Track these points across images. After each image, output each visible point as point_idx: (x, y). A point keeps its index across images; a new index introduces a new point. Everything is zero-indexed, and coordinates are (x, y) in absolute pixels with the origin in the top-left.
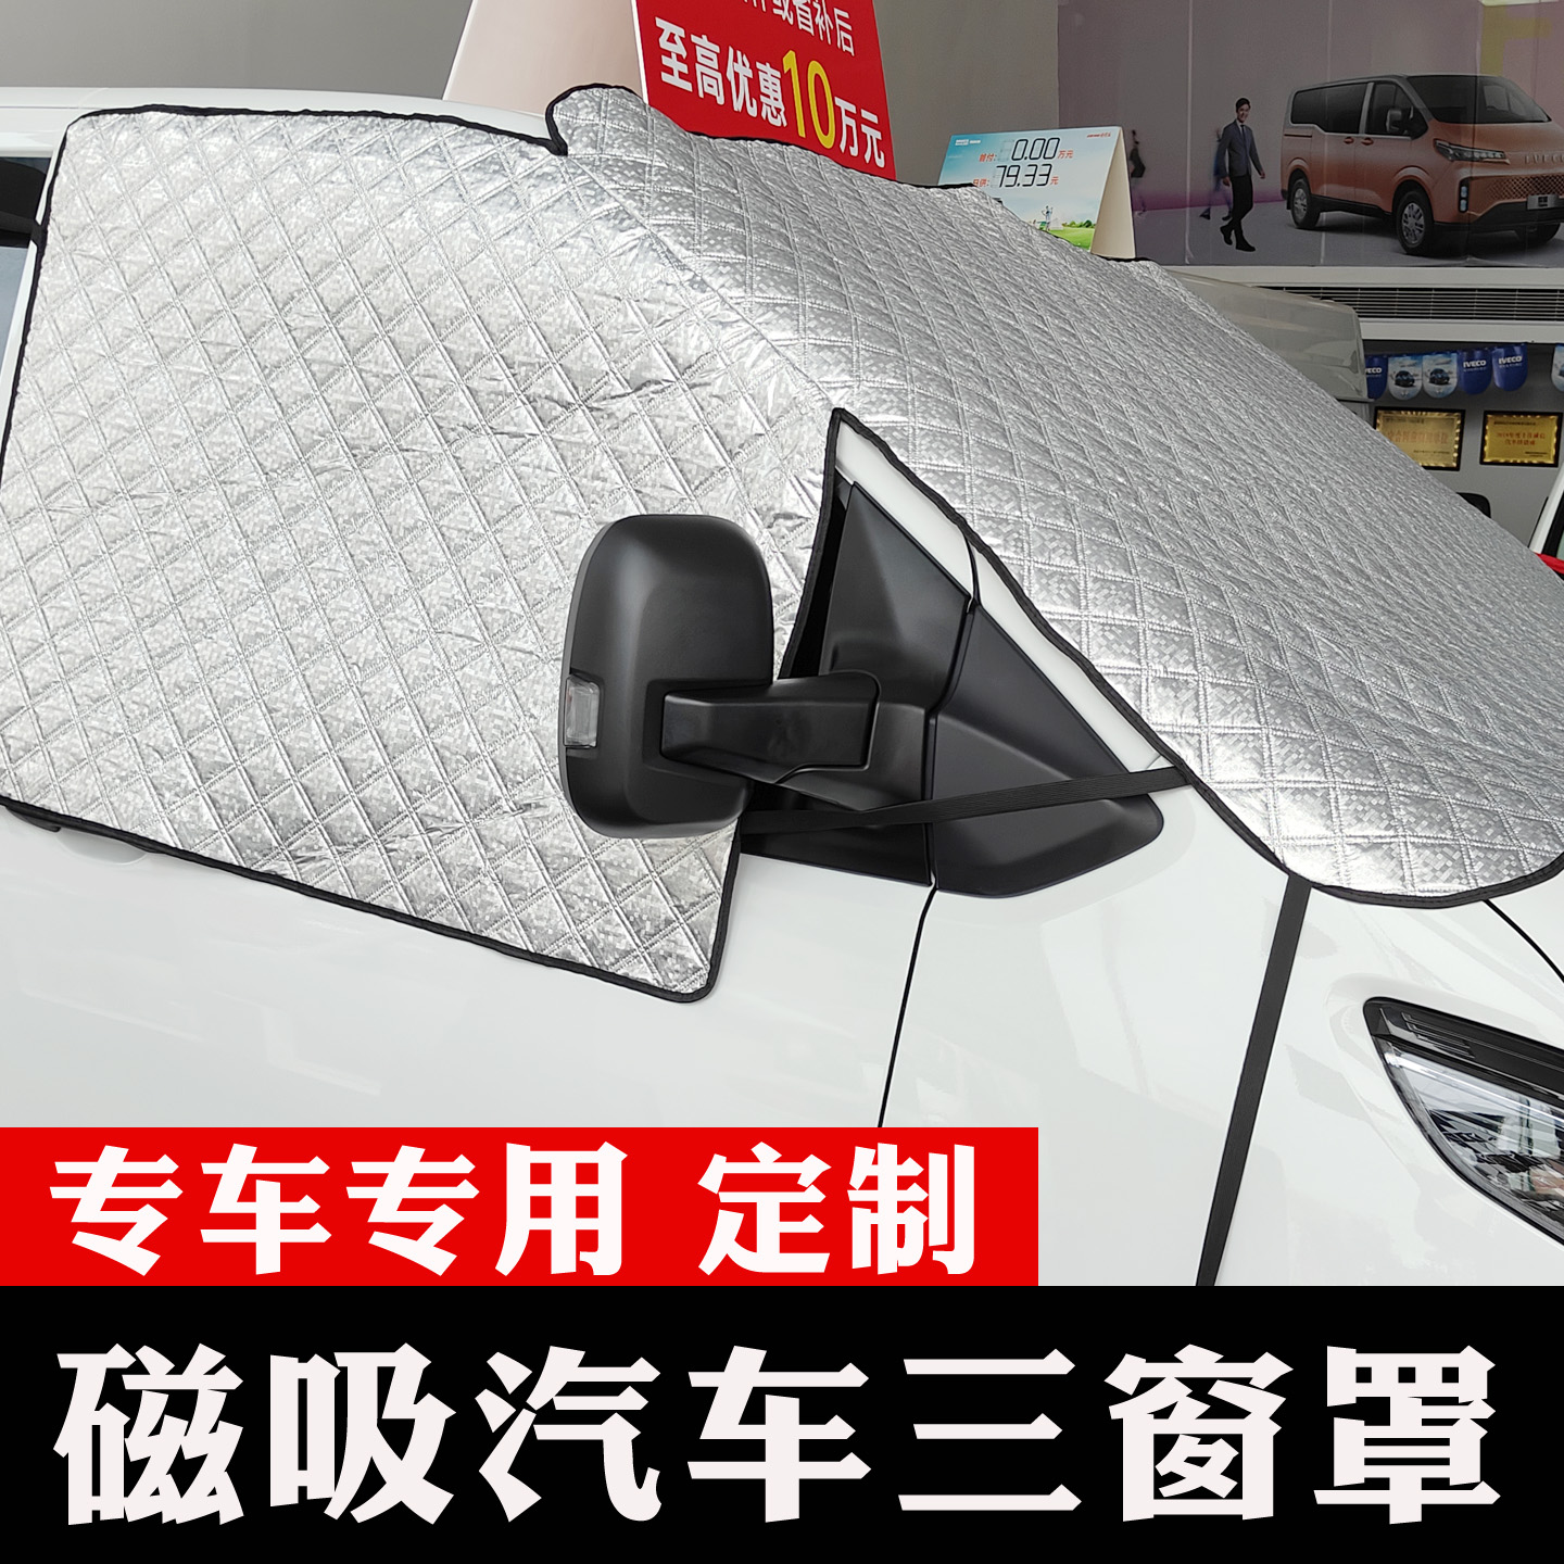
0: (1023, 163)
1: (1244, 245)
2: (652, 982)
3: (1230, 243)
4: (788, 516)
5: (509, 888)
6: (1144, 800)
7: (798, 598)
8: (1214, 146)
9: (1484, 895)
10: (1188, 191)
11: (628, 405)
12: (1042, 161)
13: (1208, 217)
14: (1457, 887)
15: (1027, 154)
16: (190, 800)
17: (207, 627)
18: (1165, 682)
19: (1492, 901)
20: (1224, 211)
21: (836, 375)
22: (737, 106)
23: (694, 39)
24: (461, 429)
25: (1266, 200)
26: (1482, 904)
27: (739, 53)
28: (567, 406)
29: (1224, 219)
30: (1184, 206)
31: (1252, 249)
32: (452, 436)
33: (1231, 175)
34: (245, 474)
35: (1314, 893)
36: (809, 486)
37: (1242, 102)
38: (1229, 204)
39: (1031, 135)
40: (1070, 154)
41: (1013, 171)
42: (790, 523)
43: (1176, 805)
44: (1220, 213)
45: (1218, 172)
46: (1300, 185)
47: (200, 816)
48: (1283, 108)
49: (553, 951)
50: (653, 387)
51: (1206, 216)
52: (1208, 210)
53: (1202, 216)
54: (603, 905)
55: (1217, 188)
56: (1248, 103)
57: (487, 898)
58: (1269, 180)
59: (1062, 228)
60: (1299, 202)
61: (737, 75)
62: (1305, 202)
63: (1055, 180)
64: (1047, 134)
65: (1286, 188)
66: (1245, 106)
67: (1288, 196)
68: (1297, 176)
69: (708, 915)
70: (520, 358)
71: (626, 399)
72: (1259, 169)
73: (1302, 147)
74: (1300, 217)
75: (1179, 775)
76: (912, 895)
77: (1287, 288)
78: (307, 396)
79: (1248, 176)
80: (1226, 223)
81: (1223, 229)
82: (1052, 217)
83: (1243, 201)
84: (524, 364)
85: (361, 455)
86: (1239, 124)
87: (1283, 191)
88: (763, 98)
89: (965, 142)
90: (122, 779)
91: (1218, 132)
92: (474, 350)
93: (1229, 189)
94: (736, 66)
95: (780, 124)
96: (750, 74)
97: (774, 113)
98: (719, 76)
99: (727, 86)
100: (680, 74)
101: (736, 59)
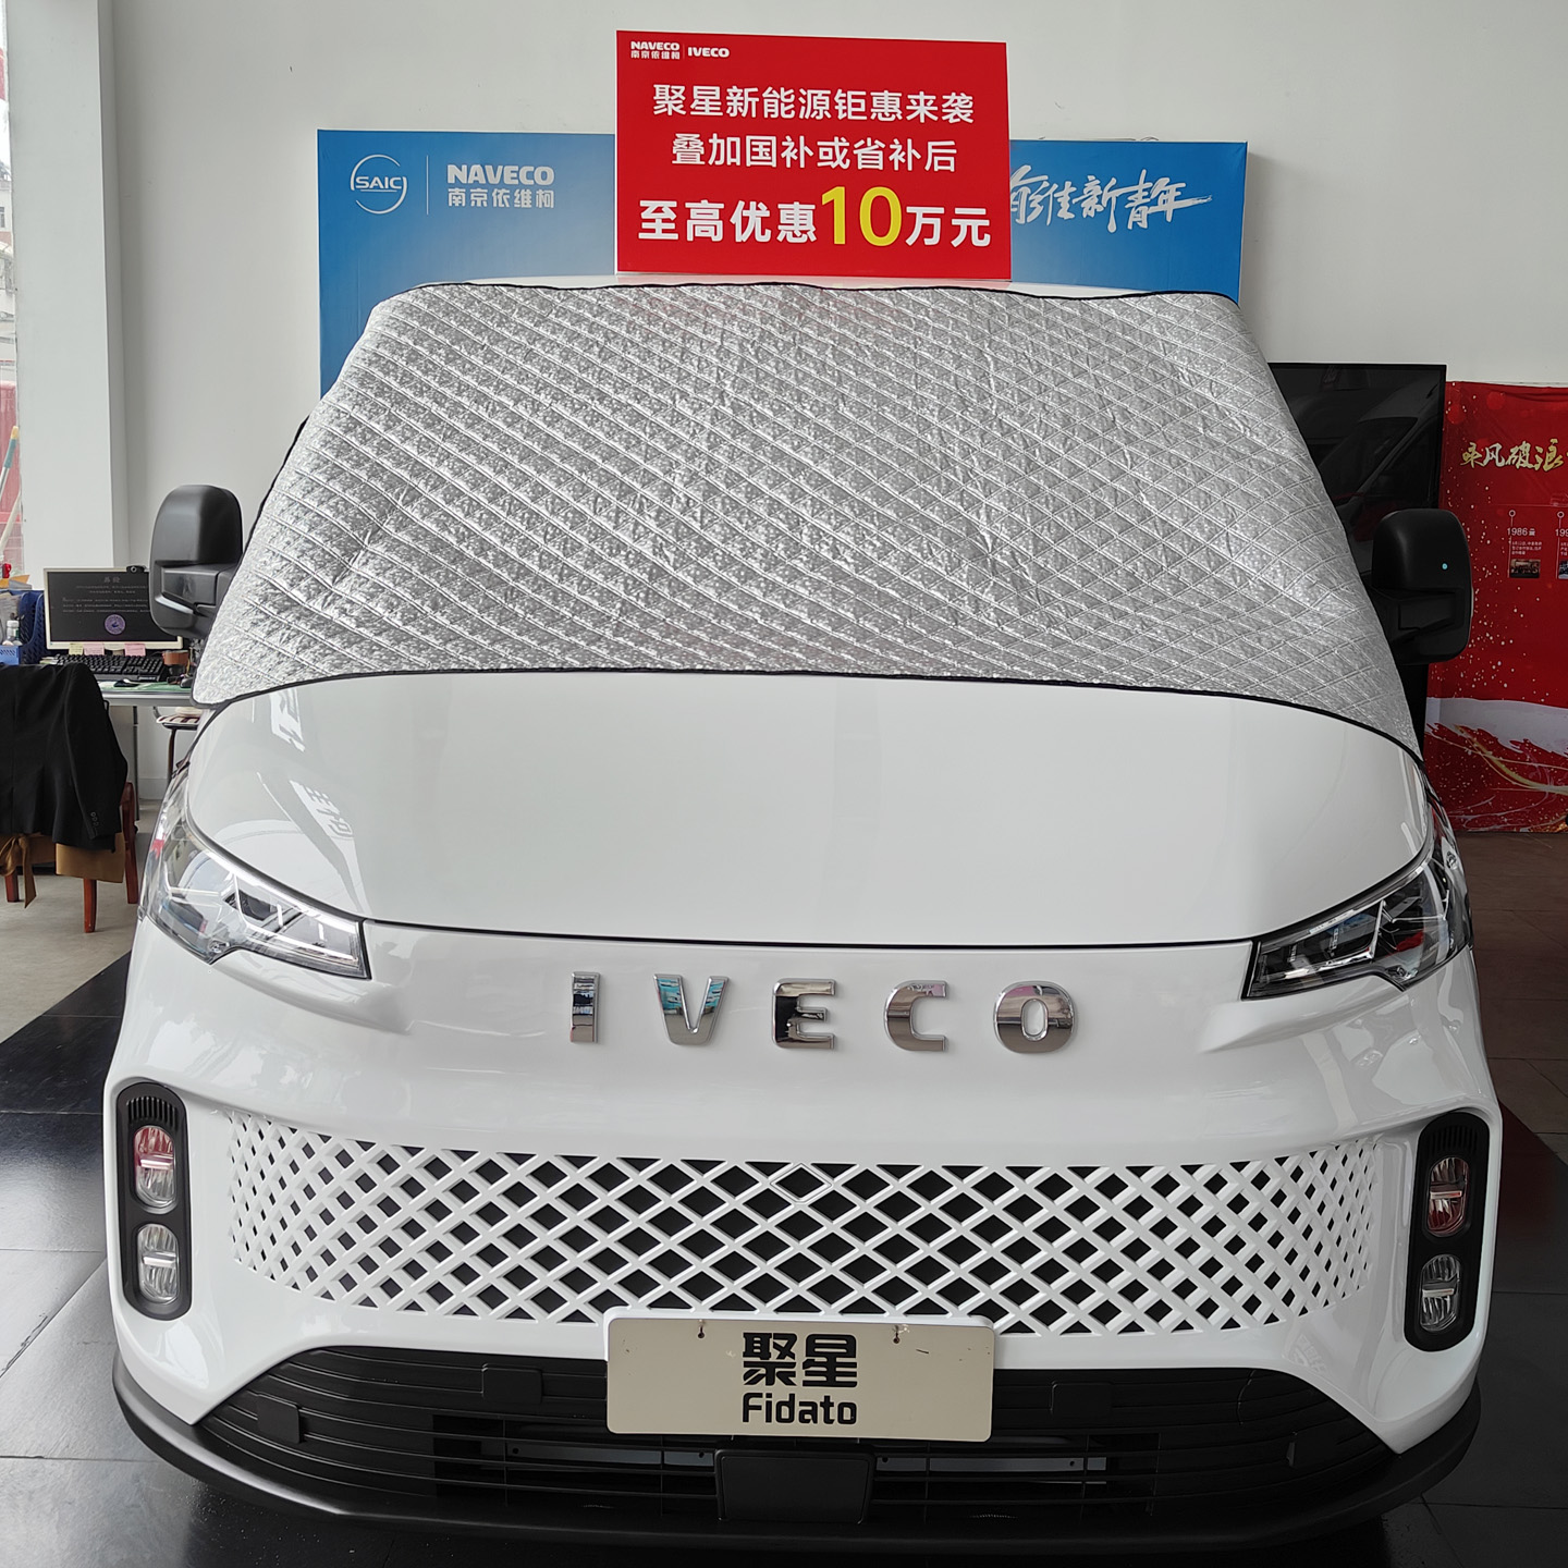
22: (742, 238)
23: (688, 205)
27: (753, 203)
61: (745, 219)
88: (781, 227)
94: (746, 213)
95: (805, 240)
96: (767, 214)
97: (798, 234)
98: (720, 224)
99: (729, 229)
100: (664, 231)
101: (747, 207)
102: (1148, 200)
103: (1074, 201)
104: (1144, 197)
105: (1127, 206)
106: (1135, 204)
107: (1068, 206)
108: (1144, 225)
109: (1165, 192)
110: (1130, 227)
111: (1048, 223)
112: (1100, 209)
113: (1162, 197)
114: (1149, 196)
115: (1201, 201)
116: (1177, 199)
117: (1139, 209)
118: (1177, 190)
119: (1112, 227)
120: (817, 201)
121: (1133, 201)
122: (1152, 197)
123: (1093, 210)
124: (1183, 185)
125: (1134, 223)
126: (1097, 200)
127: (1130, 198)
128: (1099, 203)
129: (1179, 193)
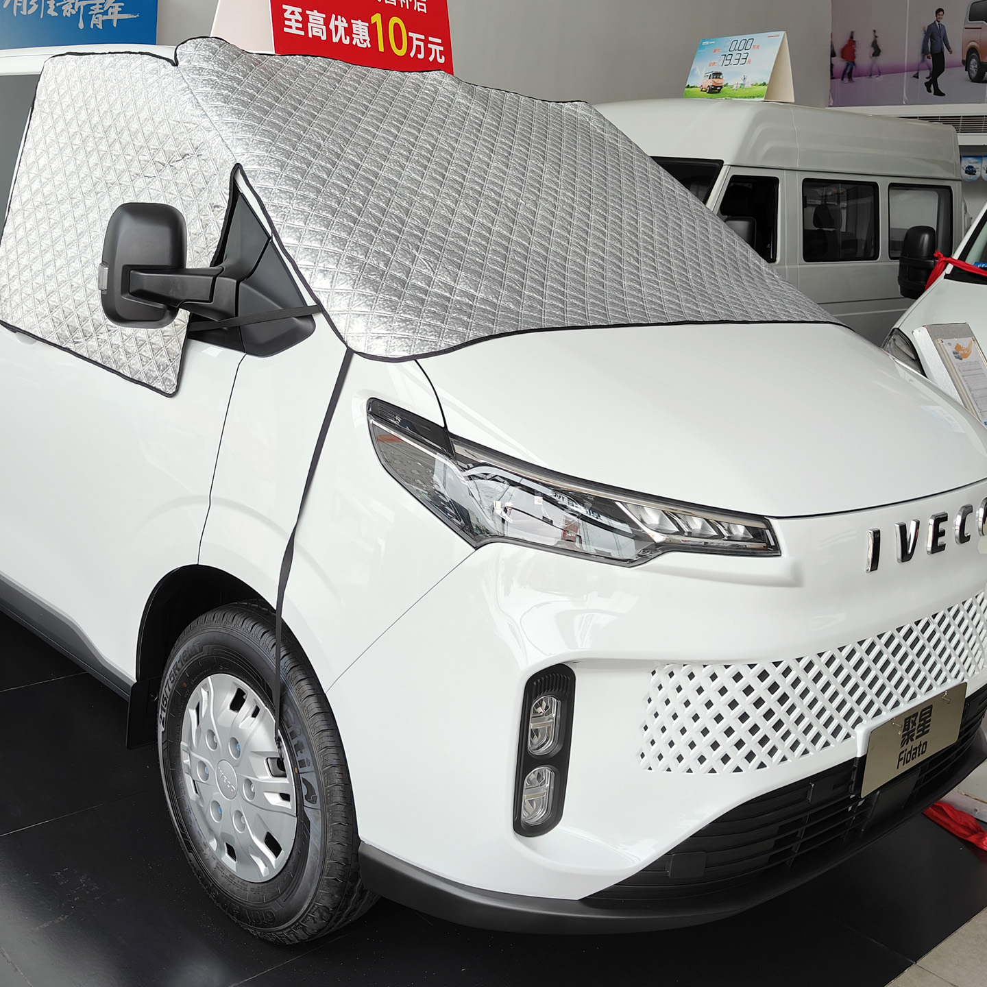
0: (734, 53)
1: (938, 93)
2: (162, 390)
3: (930, 91)
4: (218, 207)
5: (127, 353)
6: (310, 318)
7: (219, 239)
8: (921, 37)
9: (415, 358)
10: (906, 65)
11: (181, 164)
12: (744, 51)
13: (917, 77)
14: (406, 354)
15: (737, 48)
16: (46, 320)
17: (60, 254)
18: (322, 271)
19: (418, 360)
20: (927, 73)
21: (239, 150)
22: (335, 39)
23: (308, 12)
24: (135, 175)
25: (953, 66)
26: (414, 361)
27: (339, 17)
28: (164, 165)
29: (927, 78)
30: (904, 72)
31: (944, 95)
32: (133, 178)
33: (931, 53)
34: (77, 195)
35: (355, 356)
36: (225, 195)
37: (939, 11)
38: (930, 69)
39: (740, 38)
40: (758, 47)
41: (729, 58)
42: (219, 209)
43: (319, 319)
44: (925, 75)
45: (924, 52)
46: (973, 57)
47: (49, 326)
48: (964, 12)
49: (136, 378)
50: (188, 157)
51: (916, 76)
52: (918, 74)
53: (914, 76)
54: (150, 359)
55: (923, 60)
56: (942, 10)
57: (121, 357)
58: (955, 54)
59: (751, 86)
60: (973, 66)
61: (336, 27)
62: (976, 67)
63: (749, 61)
64: (747, 37)
65: (965, 59)
66: (941, 13)
67: (966, 64)
68: (972, 52)
69: (177, 364)
70: (152, 147)
71: (180, 162)
72: (949, 48)
73: (976, 35)
74: (973, 75)
75: (319, 308)
76: (239, 355)
77: (920, 117)
78: (97, 164)
79: (942, 53)
80: (929, 80)
81: (925, 84)
82: (747, 81)
83: (938, 66)
84: (152, 149)
85: (109, 186)
86: (937, 23)
87: (963, 61)
88: (354, 36)
89: (707, 43)
90: (28, 311)
91: (924, 28)
92: (140, 144)
93: (930, 61)
94: (337, 23)
95: (365, 47)
96: (346, 25)
97: (362, 42)
98: (324, 28)
99: (329, 32)
100: (297, 28)
101: (336, 19)
102: (102, 11)
103: (58, 4)
104: (100, 9)
105: (90, 13)
106: (95, 12)
107: (54, 7)
108: (100, 27)
109: (112, 7)
110: (92, 27)
111: (41, 17)
112: (74, 12)
113: (110, 10)
114: (103, 8)
115: (133, 16)
116: (119, 12)
117: (97, 16)
118: (119, 7)
119: (81, 25)
120: (369, 22)
121: (93, 10)
122: (105, 9)
123: (69, 12)
124: (123, 4)
125: (94, 24)
126: (72, 6)
127: (91, 8)
128: (73, 8)
129: (120, 9)
